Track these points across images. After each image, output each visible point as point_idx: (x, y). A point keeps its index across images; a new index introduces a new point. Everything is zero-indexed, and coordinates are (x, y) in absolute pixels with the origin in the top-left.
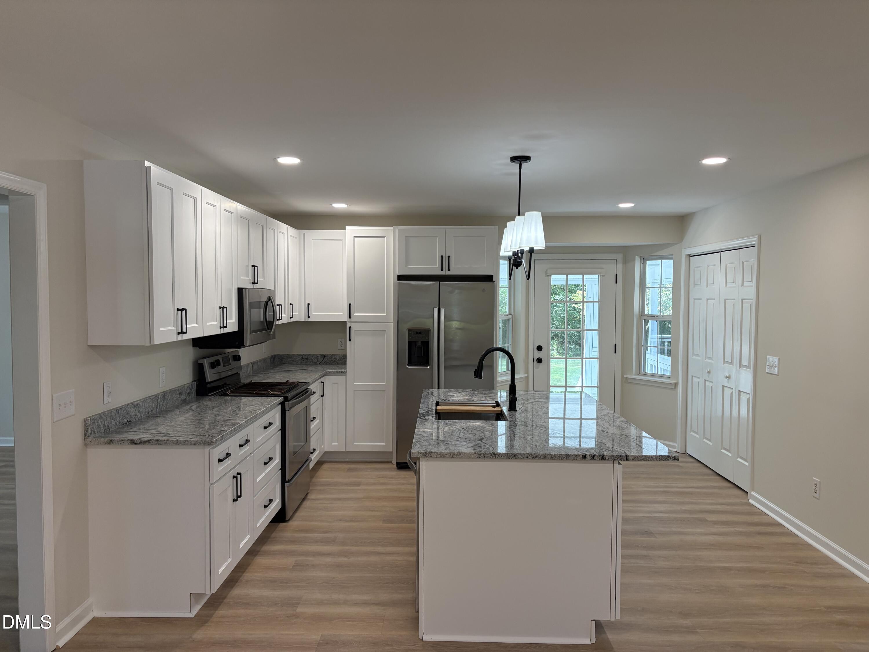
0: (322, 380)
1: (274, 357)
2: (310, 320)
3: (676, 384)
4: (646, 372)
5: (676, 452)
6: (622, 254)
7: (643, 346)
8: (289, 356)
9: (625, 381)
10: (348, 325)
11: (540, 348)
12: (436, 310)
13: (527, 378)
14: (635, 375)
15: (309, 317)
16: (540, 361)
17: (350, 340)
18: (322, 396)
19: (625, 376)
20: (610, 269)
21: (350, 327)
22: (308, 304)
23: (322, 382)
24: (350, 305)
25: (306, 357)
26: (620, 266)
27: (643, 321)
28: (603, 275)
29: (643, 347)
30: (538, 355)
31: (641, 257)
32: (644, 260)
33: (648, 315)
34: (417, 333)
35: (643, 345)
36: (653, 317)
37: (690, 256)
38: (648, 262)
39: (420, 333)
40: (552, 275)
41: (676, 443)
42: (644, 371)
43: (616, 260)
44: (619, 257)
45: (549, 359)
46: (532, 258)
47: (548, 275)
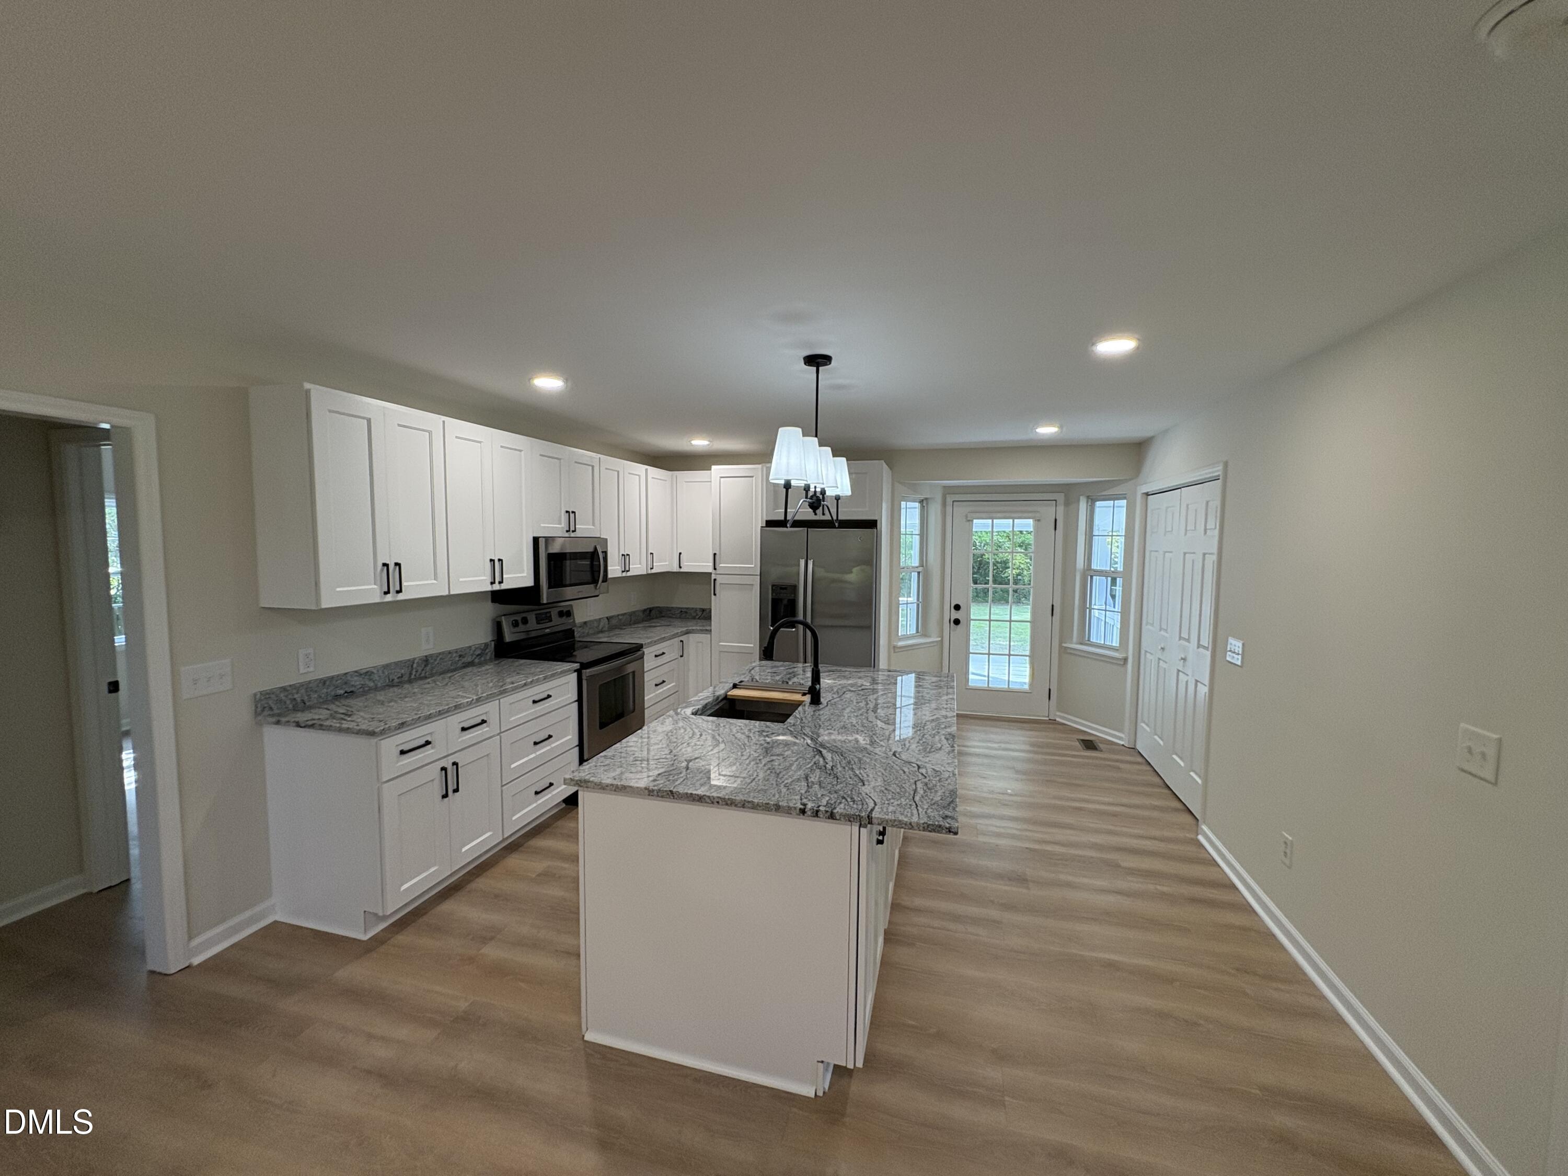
0: (681, 638)
1: (651, 610)
2: (682, 570)
3: (1125, 660)
4: (1091, 640)
5: (1123, 745)
6: (1063, 494)
7: (1088, 608)
8: (669, 609)
9: (1063, 651)
10: (713, 577)
11: (957, 607)
12: (802, 562)
13: (942, 641)
14: (1077, 644)
15: (680, 567)
16: (957, 622)
17: (715, 594)
18: (681, 656)
19: (1064, 645)
20: (1048, 512)
21: (715, 580)
22: (680, 554)
23: (681, 641)
24: (715, 554)
25: (685, 610)
26: (1061, 509)
27: (1089, 577)
28: (1039, 520)
29: (1088, 610)
30: (955, 615)
31: (1088, 497)
32: (1092, 500)
33: (1095, 571)
34: (781, 588)
35: (1088, 606)
36: (1101, 573)
37: (1147, 494)
38: (1098, 504)
39: (785, 589)
40: (975, 520)
41: (1123, 733)
42: (1089, 640)
43: (1055, 501)
44: (1060, 497)
45: (969, 620)
46: (949, 499)
47: (969, 521)
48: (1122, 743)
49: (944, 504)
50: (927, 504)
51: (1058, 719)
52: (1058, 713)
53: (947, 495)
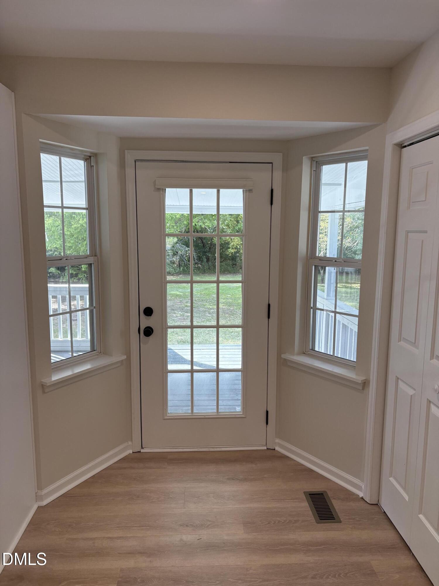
3: (365, 384)
4: (317, 349)
5: (363, 498)
6: (281, 154)
7: (312, 308)
9: (283, 363)
11: (148, 312)
14: (299, 354)
16: (148, 332)
19: (283, 356)
20: (262, 179)
26: (278, 175)
27: (314, 267)
28: (250, 191)
29: (312, 310)
30: (146, 322)
31: (312, 159)
32: (317, 165)
33: (321, 259)
35: (312, 306)
36: (329, 262)
37: (402, 146)
38: (324, 168)
40: (167, 189)
41: (362, 481)
42: (314, 350)
43: (271, 164)
44: (277, 159)
45: (165, 327)
46: (130, 157)
47: (159, 189)
48: (361, 495)
49: (122, 165)
50: (97, 163)
51: (277, 448)
52: (277, 441)
53: (126, 151)
